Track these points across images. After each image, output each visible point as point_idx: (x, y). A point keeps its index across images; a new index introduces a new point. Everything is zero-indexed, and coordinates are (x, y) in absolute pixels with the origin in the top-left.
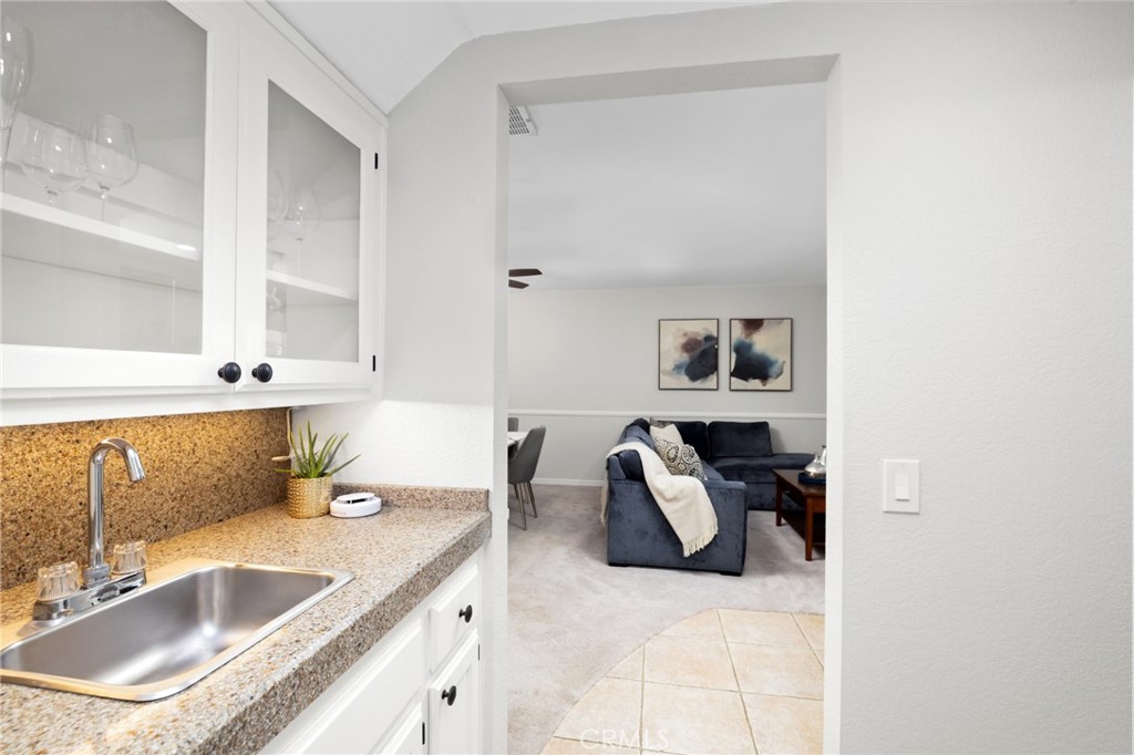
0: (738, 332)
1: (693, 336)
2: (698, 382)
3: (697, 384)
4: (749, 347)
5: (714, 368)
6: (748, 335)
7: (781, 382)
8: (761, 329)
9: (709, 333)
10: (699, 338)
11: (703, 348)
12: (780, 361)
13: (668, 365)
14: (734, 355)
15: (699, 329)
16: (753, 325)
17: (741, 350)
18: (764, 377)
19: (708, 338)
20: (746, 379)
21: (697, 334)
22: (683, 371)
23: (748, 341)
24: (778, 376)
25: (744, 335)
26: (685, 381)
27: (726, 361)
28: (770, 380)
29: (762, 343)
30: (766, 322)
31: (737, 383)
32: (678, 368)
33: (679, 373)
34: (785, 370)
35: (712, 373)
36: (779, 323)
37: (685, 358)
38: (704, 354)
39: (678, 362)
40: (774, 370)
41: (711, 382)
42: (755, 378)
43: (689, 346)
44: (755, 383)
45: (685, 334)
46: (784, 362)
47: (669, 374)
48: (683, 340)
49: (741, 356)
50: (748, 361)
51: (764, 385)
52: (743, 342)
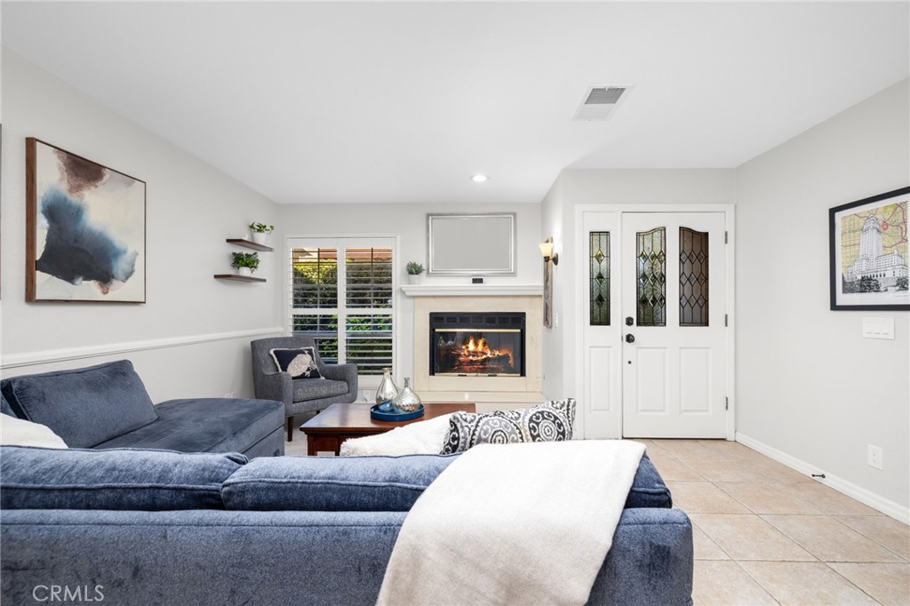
0: (53, 174)
4: (77, 213)
6: (76, 188)
8: (99, 184)
12: (130, 251)
14: (42, 222)
16: (84, 170)
17: (61, 217)
18: (105, 278)
20: (70, 277)
23: (74, 199)
24: (128, 275)
25: (66, 185)
28: (115, 283)
30: (107, 175)
31: (53, 285)
34: (136, 268)
36: (129, 185)
40: (120, 266)
42: (87, 278)
44: (89, 289)
46: (134, 254)
49: (60, 229)
50: (76, 241)
51: (105, 293)
52: (65, 199)
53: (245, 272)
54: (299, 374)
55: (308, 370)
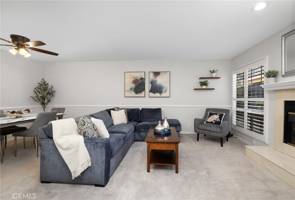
0: (152, 76)
1: (136, 78)
2: (138, 94)
3: (138, 95)
4: (155, 82)
5: (144, 89)
6: (155, 77)
7: (166, 94)
8: (160, 75)
9: (142, 77)
10: (138, 79)
11: (140, 82)
12: (166, 87)
13: (128, 88)
14: (150, 85)
15: (139, 76)
16: (157, 74)
17: (152, 83)
18: (161, 92)
19: (141, 79)
20: (154, 93)
21: (138, 77)
22: (133, 90)
23: (155, 80)
24: (165, 92)
25: (154, 78)
26: (133, 94)
27: (148, 86)
28: (163, 93)
29: (160, 81)
30: (161, 73)
31: (152, 95)
32: (131, 89)
33: (131, 91)
34: (167, 90)
35: (143, 91)
36: (166, 73)
37: (134, 86)
38: (140, 84)
39: (131, 88)
40: (164, 90)
41: (142, 94)
42: (157, 93)
43: (135, 81)
44: (158, 95)
45: (134, 77)
46: (168, 87)
47: (128, 91)
48: (133, 79)
49: (153, 85)
50: (155, 87)
51: (161, 95)
52: (154, 80)
53: (204, 87)
54: (211, 121)
55: (215, 121)
